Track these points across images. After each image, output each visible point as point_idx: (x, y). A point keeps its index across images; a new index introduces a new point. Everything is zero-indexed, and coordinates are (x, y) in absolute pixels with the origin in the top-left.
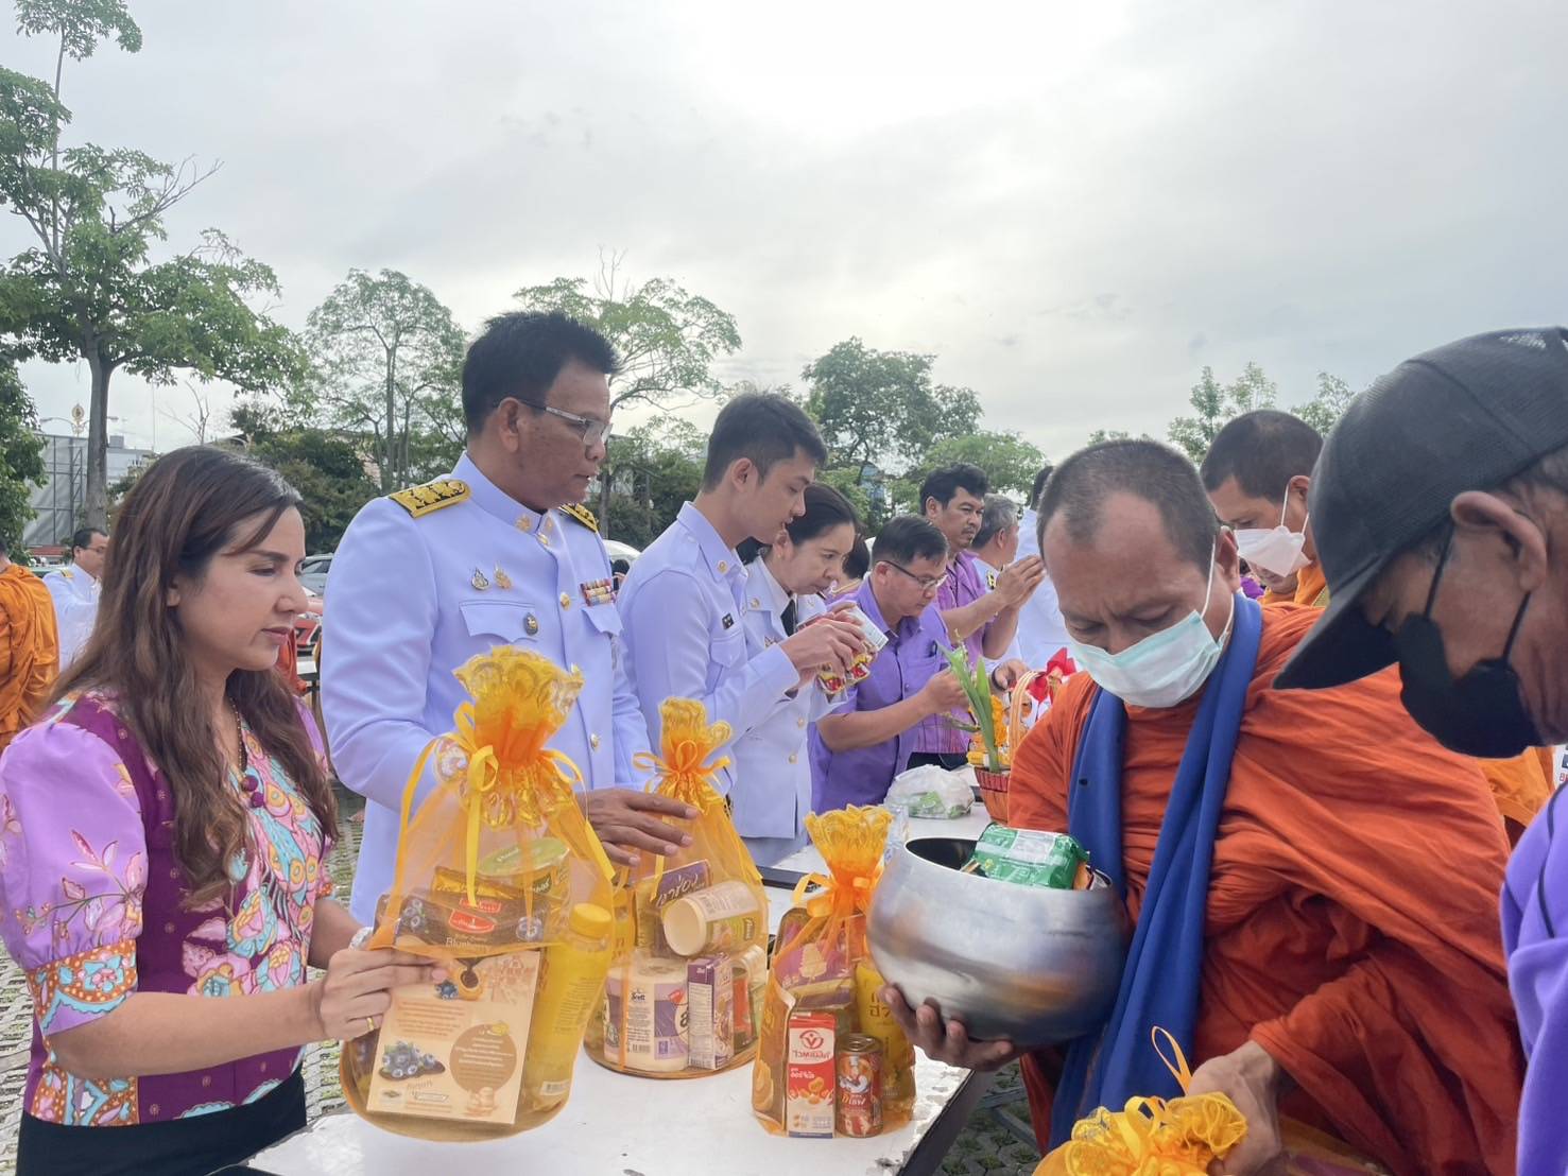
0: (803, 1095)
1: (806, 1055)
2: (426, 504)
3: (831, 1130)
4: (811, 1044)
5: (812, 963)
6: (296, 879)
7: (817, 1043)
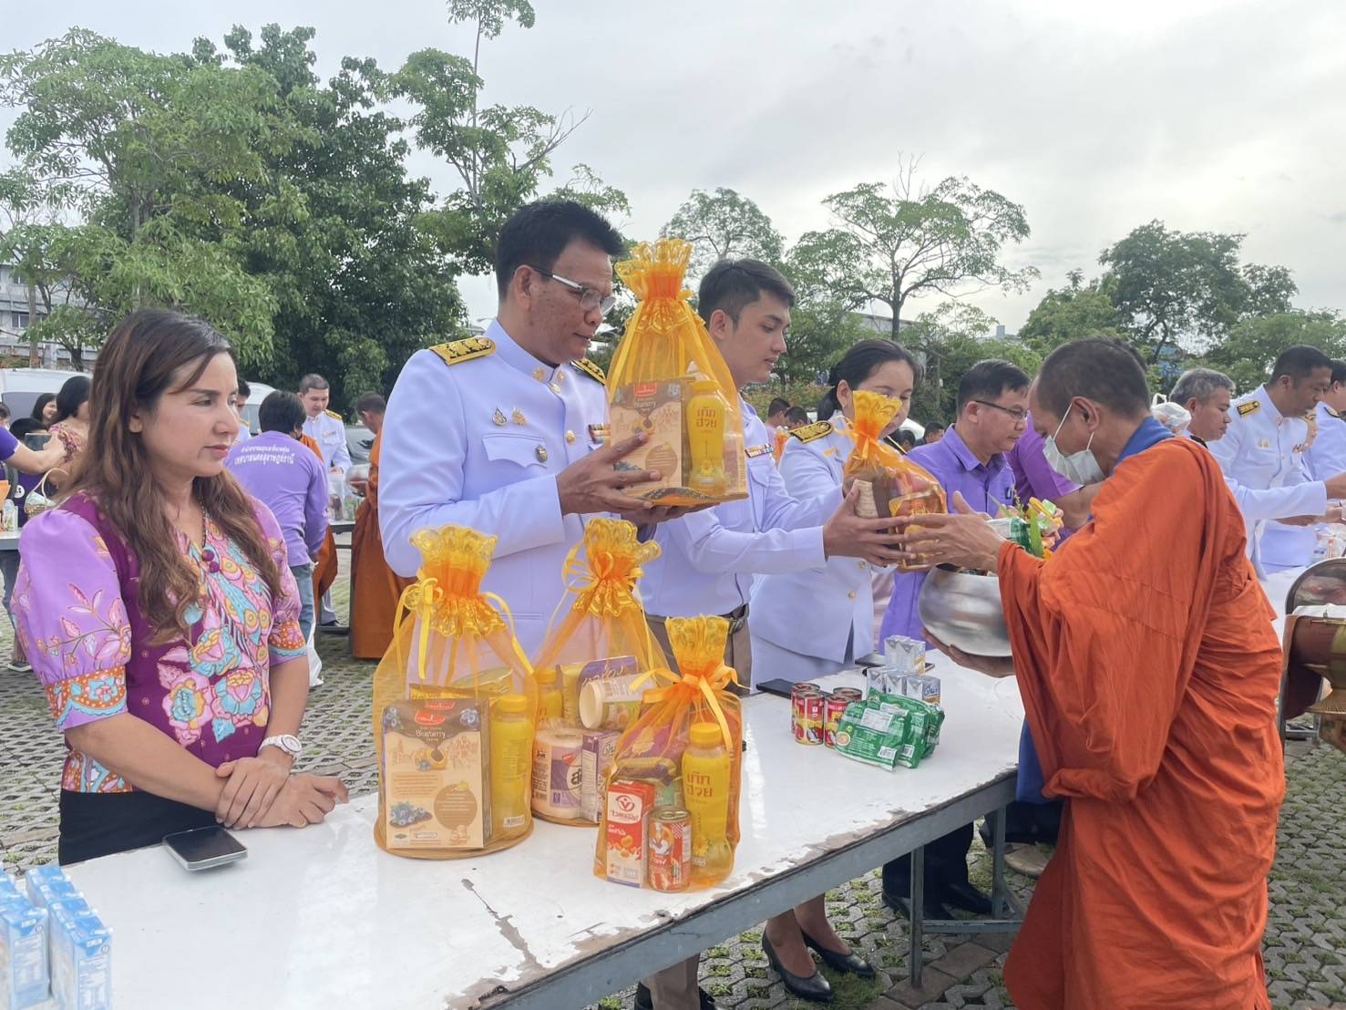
0: (618, 849)
1: (621, 815)
2: (459, 355)
3: (640, 880)
4: (625, 807)
5: (644, 742)
6: (252, 624)
7: (630, 806)
